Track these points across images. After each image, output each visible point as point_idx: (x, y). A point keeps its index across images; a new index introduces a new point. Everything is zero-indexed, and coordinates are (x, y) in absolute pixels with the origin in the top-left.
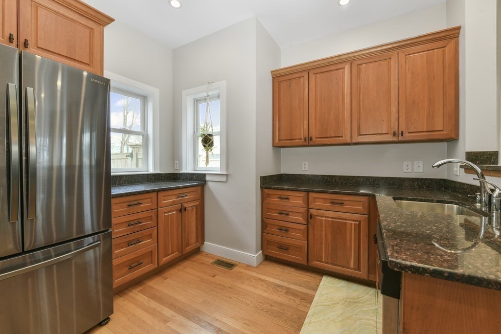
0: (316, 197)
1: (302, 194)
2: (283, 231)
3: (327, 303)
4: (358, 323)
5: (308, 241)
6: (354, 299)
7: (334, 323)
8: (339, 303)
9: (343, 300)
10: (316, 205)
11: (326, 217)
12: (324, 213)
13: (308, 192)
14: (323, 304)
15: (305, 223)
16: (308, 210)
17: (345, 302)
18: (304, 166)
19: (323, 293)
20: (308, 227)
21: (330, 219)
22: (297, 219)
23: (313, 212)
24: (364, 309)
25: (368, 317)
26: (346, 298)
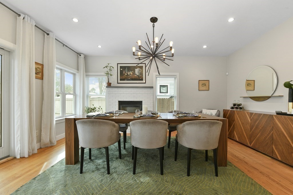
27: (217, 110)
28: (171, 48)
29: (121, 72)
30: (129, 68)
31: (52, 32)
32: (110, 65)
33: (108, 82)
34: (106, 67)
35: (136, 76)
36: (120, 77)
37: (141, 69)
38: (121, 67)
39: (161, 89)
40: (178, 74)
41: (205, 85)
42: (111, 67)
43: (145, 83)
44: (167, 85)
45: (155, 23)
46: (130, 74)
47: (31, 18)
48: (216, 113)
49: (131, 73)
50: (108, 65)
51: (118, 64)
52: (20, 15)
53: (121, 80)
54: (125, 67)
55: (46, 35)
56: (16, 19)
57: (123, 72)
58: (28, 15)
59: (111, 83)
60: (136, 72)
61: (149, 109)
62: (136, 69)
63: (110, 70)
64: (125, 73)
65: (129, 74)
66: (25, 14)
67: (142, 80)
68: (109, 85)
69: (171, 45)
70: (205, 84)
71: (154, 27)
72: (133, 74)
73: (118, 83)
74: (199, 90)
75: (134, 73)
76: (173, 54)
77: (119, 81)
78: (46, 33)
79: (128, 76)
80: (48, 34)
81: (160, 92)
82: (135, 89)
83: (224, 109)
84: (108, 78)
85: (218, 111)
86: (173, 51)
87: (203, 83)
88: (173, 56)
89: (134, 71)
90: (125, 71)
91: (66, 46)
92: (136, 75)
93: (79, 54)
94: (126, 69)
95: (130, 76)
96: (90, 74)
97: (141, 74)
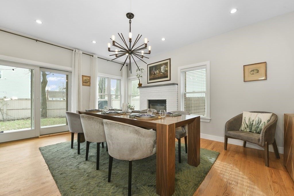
27: (270, 115)
28: (146, 44)
30: (156, 67)
31: (95, 54)
33: (140, 83)
35: (162, 73)
36: (149, 78)
37: (166, 65)
38: (150, 67)
41: (258, 72)
43: (170, 80)
45: (131, 19)
47: (79, 50)
48: (269, 119)
49: (158, 72)
51: (148, 65)
53: (150, 80)
54: (153, 67)
57: (151, 72)
58: (78, 49)
59: (142, 84)
60: (162, 70)
62: (161, 67)
64: (153, 72)
65: (156, 73)
66: (75, 49)
67: (167, 77)
68: (140, 86)
69: (146, 42)
70: (256, 70)
73: (148, 83)
74: (244, 81)
75: (160, 72)
76: (150, 51)
78: (91, 55)
79: (155, 75)
80: (93, 56)
83: (285, 113)
84: (139, 80)
85: (273, 114)
86: (149, 48)
87: (253, 69)
88: (150, 53)
89: (160, 69)
90: (153, 71)
91: (111, 61)
94: (154, 69)
95: (157, 74)
97: (167, 71)
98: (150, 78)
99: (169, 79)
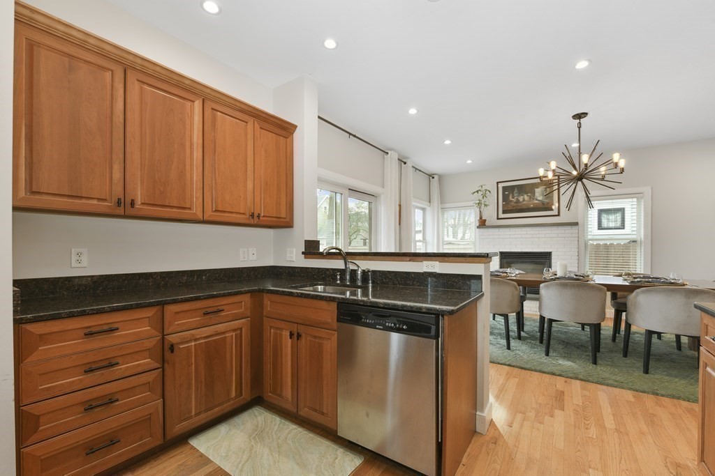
0: (178, 310)
1: (150, 312)
2: (96, 410)
3: (245, 457)
4: (290, 442)
5: (163, 398)
6: (256, 430)
7: (278, 462)
8: (253, 446)
9: (250, 440)
10: (178, 325)
11: (196, 340)
12: (193, 335)
13: (162, 304)
14: (243, 463)
15: (157, 365)
16: (163, 339)
17: (254, 438)
18: (74, 258)
19: (224, 454)
20: (163, 371)
21: (203, 341)
22: (139, 365)
23: (173, 338)
24: (275, 429)
25: (287, 431)
26: (250, 436)
29: (505, 198)
30: (522, 189)
32: (484, 188)
33: (481, 218)
34: (477, 192)
35: (537, 202)
36: (503, 209)
37: (549, 187)
38: (505, 189)
39: (603, 218)
40: (647, 190)
42: (486, 190)
43: (559, 215)
44: (624, 209)
46: (524, 200)
49: (526, 198)
50: (480, 188)
51: (498, 183)
52: (387, 153)
53: (504, 212)
54: (513, 188)
55: (403, 164)
56: (384, 158)
57: (509, 197)
59: (485, 220)
60: (537, 194)
61: (569, 269)
62: (536, 190)
63: (484, 196)
64: (513, 198)
65: (521, 200)
67: (550, 209)
68: (482, 224)
71: (579, 128)
72: (530, 198)
73: (498, 219)
76: (623, 168)
77: (501, 215)
79: (519, 204)
80: (405, 163)
81: (600, 227)
82: (534, 229)
84: (480, 211)
89: (534, 193)
90: (513, 195)
91: (420, 171)
92: (537, 200)
93: (431, 176)
94: (516, 191)
95: (524, 203)
96: (447, 205)
97: (550, 198)
98: (506, 209)
99: (557, 214)
